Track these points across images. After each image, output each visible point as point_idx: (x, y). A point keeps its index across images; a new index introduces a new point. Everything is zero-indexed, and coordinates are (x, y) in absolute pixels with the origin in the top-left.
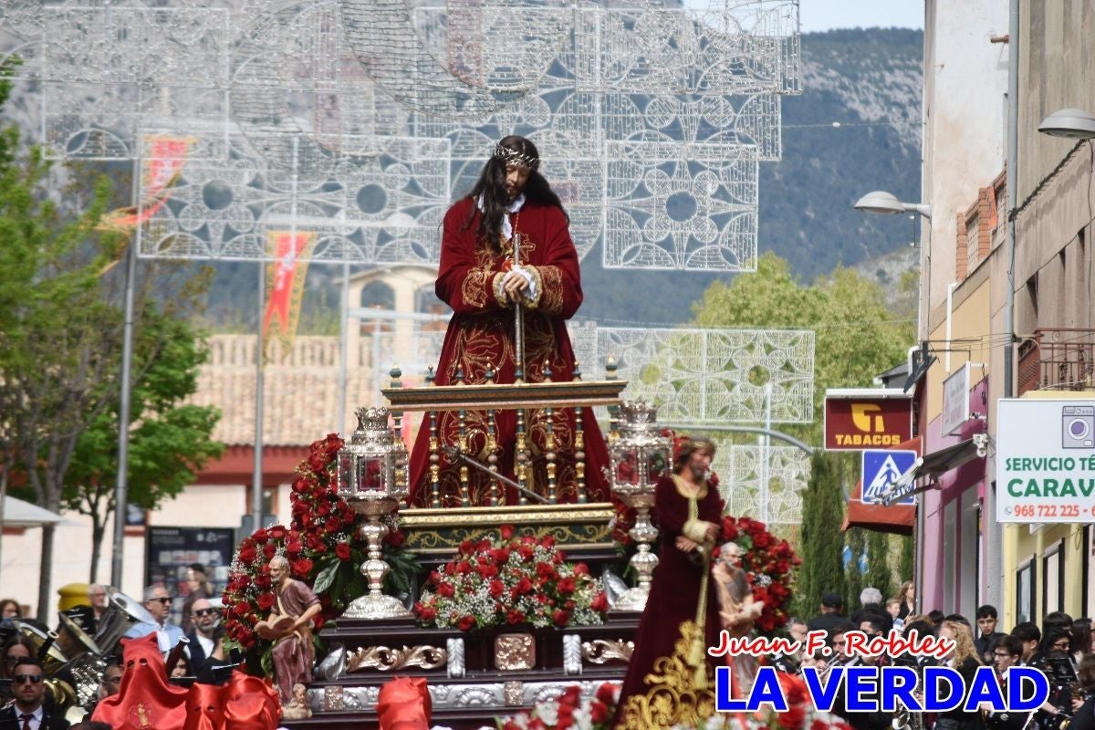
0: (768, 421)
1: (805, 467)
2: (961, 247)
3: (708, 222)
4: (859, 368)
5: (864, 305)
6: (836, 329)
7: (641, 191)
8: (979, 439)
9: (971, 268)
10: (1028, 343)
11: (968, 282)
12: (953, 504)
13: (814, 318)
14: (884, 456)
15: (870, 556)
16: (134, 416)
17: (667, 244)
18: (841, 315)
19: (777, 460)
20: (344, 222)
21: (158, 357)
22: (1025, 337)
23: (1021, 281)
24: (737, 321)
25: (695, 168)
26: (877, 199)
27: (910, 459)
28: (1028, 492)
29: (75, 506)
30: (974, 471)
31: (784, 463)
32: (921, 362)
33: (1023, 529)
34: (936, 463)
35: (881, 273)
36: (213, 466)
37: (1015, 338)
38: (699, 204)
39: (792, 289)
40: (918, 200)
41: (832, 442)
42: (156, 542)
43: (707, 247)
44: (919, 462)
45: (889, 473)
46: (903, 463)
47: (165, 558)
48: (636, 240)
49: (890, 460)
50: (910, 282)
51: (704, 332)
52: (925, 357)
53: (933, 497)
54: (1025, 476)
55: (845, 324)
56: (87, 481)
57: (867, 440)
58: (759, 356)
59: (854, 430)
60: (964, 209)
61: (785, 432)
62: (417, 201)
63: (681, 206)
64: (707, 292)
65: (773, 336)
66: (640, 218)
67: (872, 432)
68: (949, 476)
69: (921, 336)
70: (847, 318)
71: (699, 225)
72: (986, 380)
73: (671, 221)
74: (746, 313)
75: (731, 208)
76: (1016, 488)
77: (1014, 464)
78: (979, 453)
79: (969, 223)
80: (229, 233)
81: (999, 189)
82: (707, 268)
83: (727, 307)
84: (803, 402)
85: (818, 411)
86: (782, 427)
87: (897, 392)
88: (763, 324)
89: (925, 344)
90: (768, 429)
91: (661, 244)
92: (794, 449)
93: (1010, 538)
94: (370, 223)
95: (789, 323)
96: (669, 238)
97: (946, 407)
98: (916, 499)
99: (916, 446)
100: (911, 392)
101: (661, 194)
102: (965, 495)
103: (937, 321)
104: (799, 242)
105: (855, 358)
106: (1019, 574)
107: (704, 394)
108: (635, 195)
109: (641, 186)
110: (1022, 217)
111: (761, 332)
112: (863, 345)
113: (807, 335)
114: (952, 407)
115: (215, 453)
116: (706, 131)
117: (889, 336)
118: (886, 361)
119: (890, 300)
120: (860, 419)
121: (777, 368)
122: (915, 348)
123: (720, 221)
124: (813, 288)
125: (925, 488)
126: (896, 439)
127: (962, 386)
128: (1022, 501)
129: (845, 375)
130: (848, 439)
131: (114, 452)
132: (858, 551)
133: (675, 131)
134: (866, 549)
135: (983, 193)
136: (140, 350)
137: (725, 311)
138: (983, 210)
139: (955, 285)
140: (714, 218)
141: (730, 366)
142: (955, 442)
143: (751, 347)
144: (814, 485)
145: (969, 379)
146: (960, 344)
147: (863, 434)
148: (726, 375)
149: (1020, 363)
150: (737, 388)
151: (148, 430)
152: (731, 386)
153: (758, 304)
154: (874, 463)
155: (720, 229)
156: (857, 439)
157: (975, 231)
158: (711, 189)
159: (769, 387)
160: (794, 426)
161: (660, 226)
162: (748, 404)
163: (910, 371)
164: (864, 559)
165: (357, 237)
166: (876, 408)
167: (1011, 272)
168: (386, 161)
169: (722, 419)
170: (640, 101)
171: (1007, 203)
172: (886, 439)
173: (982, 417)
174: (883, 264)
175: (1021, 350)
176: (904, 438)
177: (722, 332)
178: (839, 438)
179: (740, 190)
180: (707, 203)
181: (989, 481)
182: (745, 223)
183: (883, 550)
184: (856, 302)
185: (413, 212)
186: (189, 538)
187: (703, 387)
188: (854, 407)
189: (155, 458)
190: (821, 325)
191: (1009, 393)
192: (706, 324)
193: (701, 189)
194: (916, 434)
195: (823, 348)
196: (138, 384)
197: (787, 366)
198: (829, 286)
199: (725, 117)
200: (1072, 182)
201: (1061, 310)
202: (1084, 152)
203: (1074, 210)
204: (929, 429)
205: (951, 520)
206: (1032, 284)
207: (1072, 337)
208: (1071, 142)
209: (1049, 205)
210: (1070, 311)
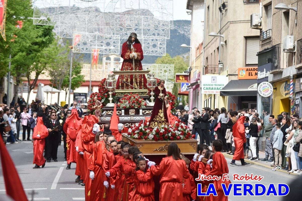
0: (167, 78)
1: (173, 85)
2: (196, 52)
3: (158, 48)
4: (180, 70)
5: (181, 61)
6: (177, 65)
8: (199, 81)
9: (198, 56)
10: (206, 67)
11: (197, 58)
12: (195, 91)
13: (174, 63)
14: (184, 84)
15: (182, 98)
16: (72, 76)
17: (152, 51)
18: (177, 63)
19: (168, 84)
20: (104, 48)
21: (76, 67)
22: (206, 66)
23: (205, 58)
24: (163, 63)
25: (157, 40)
26: (184, 45)
27: (188, 84)
28: (206, 89)
29: (63, 89)
30: (198, 86)
31: (169, 84)
32: (190, 69)
33: (205, 95)
34: (192, 85)
35: (183, 56)
36: (84, 84)
37: (204, 66)
38: (157, 46)
39: (170, 59)
40: (190, 45)
41: (177, 81)
42: (75, 95)
43: (158, 52)
44: (190, 84)
45: (185, 86)
47: (76, 97)
48: (147, 51)
49: (185, 84)
50: (188, 58)
51: (157, 65)
52: (191, 69)
53: (192, 90)
54: (206, 87)
55: (178, 64)
56: (65, 86)
57: (182, 81)
58: (165, 68)
59: (180, 80)
60: (197, 47)
61: (169, 80)
62: (115, 44)
63: (154, 46)
64: (157, 59)
65: (168, 66)
66: (148, 47)
67: (183, 80)
68: (194, 87)
69: (190, 66)
70: (178, 63)
71: (157, 49)
72: (200, 72)
73: (153, 48)
74: (163, 62)
75: (162, 46)
76: (205, 88)
77: (204, 85)
78: (199, 83)
79: (198, 49)
80: (87, 49)
81: (202, 44)
82: (158, 55)
83: (161, 61)
84: (172, 76)
85: (174, 77)
86: (169, 79)
87: (186, 74)
88: (166, 64)
89: (191, 67)
90: (166, 79)
91: (151, 51)
92: (170, 82)
93: (203, 96)
94: (108, 48)
95: (170, 64)
96: (153, 51)
97: (194, 76)
98: (189, 90)
99: (189, 82)
100: (189, 74)
101: (151, 44)
102: (197, 89)
103: (192, 63)
104: (171, 52)
105: (179, 69)
106: (204, 102)
107: (157, 74)
108: (148, 44)
109: (149, 43)
110: (206, 48)
111: (166, 65)
112: (180, 67)
113: (173, 65)
114: (195, 76)
115: (84, 81)
116: (158, 34)
117: (185, 66)
118: (184, 69)
119: (185, 60)
120: (181, 78)
121: (168, 70)
122: (189, 67)
123: (160, 48)
124: (173, 59)
125: (190, 88)
126: (186, 81)
127: (196, 73)
128: (205, 90)
129: (178, 71)
130: (179, 81)
131: (69, 81)
132: (180, 98)
133: (154, 34)
134: (181, 97)
135: (200, 45)
136: (73, 66)
137: (160, 61)
138: (200, 47)
139: (195, 58)
140: (159, 48)
141: (161, 70)
142: (195, 82)
143: (164, 67)
144: (174, 88)
145: (197, 72)
146: (196, 67)
147: (181, 80)
148: (161, 71)
149: (205, 70)
150: (162, 73)
151: (74, 78)
152: (161, 73)
153: (165, 61)
154: (183, 84)
155: (160, 49)
156: (180, 81)
157: (198, 50)
158: (159, 43)
159: (167, 73)
160: (170, 79)
161: (151, 49)
162: (164, 76)
163: (188, 71)
164: (181, 99)
165: (106, 50)
166: (183, 76)
167: (204, 56)
168: (110, 38)
169: (160, 78)
170: (149, 30)
171: (203, 46)
172: (185, 81)
173: (199, 78)
174: (184, 55)
175: (205, 68)
176: (187, 81)
177: (160, 65)
178: (178, 81)
179: (163, 43)
180: (158, 45)
181: (200, 87)
182: (164, 48)
183: (184, 98)
184: (180, 60)
185: (114, 46)
186: (80, 94)
187: (157, 73)
188: (180, 76)
189: (75, 82)
190: (175, 64)
191: (203, 74)
192: (157, 63)
193: (157, 43)
194: (189, 80)
195: (175, 67)
196: (73, 71)
197: (170, 70)
198: (175, 58)
199: (161, 32)
200: (213, 43)
201: (211, 62)
202: (215, 39)
203: (213, 47)
204: (191, 80)
205: (194, 93)
206: (207, 58)
207: (213, 66)
208: (213, 37)
209: (210, 47)
210: (213, 62)
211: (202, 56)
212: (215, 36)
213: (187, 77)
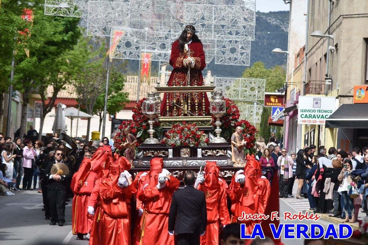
0: (256, 100)
2: (296, 61)
3: (239, 54)
7: (224, 47)
8: (297, 105)
9: (297, 66)
11: (297, 69)
12: (292, 119)
16: (109, 94)
17: (230, 59)
19: (258, 108)
20: (157, 51)
22: (307, 82)
23: (308, 69)
25: (236, 42)
26: (277, 50)
28: (305, 117)
29: (96, 114)
30: (296, 112)
33: (306, 126)
34: (288, 110)
36: (127, 105)
37: (304, 82)
38: (237, 50)
40: (287, 50)
42: (114, 122)
43: (239, 60)
44: (284, 109)
45: (278, 112)
46: (281, 109)
47: (116, 126)
48: (223, 58)
49: (278, 109)
51: (240, 79)
52: (286, 86)
53: (288, 118)
54: (305, 113)
56: (99, 108)
58: (253, 85)
59: (271, 102)
60: (297, 53)
63: (233, 50)
65: (256, 80)
66: (224, 53)
67: (275, 103)
68: (291, 113)
69: (286, 81)
71: (237, 55)
72: (299, 91)
73: (231, 54)
75: (244, 51)
76: (303, 116)
77: (302, 111)
78: (297, 108)
79: (298, 56)
80: (131, 53)
81: (304, 49)
82: (240, 65)
84: (262, 95)
86: (259, 101)
87: (281, 94)
88: (255, 77)
89: (286, 83)
91: (228, 59)
92: (261, 106)
93: (303, 128)
94: (163, 52)
97: (291, 97)
98: (284, 118)
99: (284, 106)
100: (284, 94)
101: (229, 47)
102: (294, 117)
103: (290, 78)
106: (305, 135)
107: (240, 93)
109: (224, 45)
110: (308, 55)
111: (254, 79)
113: (264, 80)
115: (128, 102)
116: (237, 33)
120: (272, 100)
121: (257, 87)
123: (242, 54)
125: (286, 116)
126: (280, 104)
127: (294, 93)
128: (304, 119)
130: (269, 104)
131: (104, 102)
133: (230, 33)
134: (276, 129)
135: (301, 49)
137: (248, 74)
138: (301, 53)
139: (294, 70)
141: (246, 87)
142: (292, 105)
143: (251, 83)
144: (263, 114)
145: (296, 91)
146: (294, 83)
147: (273, 103)
148: (245, 89)
150: (248, 92)
151: (113, 97)
152: (246, 91)
153: (256, 73)
154: (275, 110)
155: (242, 56)
156: (271, 104)
157: (299, 58)
158: (240, 47)
160: (261, 101)
161: (228, 55)
162: (250, 95)
163: (283, 89)
165: (160, 55)
166: (276, 97)
167: (306, 68)
168: (166, 38)
169: (244, 99)
170: (223, 26)
171: (305, 52)
172: (278, 104)
173: (298, 100)
176: (282, 104)
177: (245, 79)
178: (267, 103)
179: (246, 47)
182: (247, 55)
186: (122, 122)
187: (240, 91)
188: (271, 97)
189: (114, 103)
191: (304, 95)
192: (241, 77)
193: (238, 47)
194: (285, 103)
195: (268, 83)
196: (110, 86)
197: (259, 87)
199: (242, 30)
200: (319, 47)
201: (316, 76)
202: (322, 41)
203: (319, 54)
204: (287, 102)
205: (291, 123)
206: (310, 70)
207: (318, 82)
208: (319, 38)
209: (314, 53)
210: (318, 76)
211: (303, 66)
212: (322, 37)
213: (281, 99)
